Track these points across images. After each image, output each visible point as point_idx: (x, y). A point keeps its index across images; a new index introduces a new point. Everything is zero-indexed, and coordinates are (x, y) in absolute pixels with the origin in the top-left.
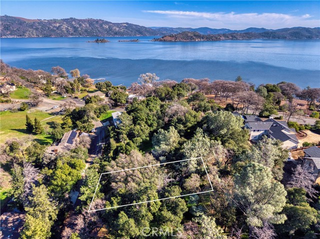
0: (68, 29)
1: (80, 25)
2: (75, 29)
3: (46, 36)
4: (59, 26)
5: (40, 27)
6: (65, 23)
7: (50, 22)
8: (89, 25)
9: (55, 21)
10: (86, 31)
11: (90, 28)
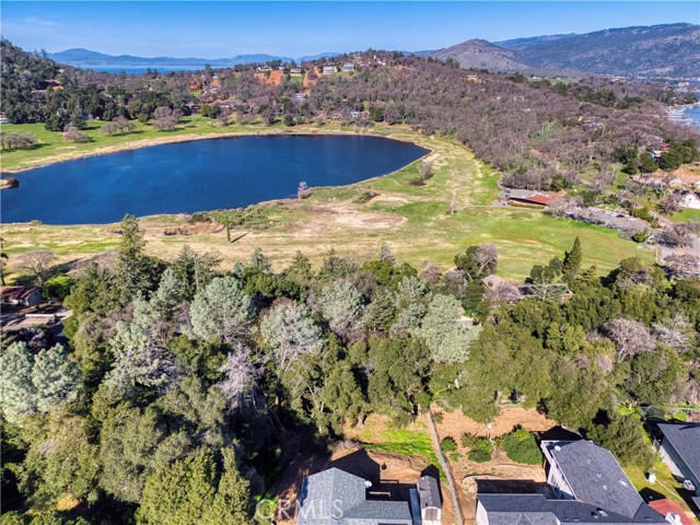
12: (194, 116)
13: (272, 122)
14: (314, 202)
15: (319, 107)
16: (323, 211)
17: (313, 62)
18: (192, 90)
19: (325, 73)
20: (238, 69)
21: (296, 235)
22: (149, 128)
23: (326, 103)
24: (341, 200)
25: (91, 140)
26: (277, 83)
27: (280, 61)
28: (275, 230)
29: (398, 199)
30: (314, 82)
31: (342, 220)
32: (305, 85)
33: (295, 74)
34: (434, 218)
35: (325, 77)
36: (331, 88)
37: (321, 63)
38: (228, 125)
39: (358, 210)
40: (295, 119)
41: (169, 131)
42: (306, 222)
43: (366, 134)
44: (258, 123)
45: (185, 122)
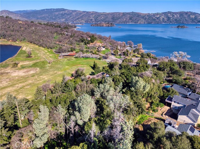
0: (164, 18)
1: (173, 16)
2: (169, 18)
3: (149, 23)
4: (159, 17)
5: (148, 17)
6: (163, 15)
7: (154, 15)
8: (180, 16)
9: (157, 14)
10: (176, 20)
11: (180, 18)
34: (47, 66)
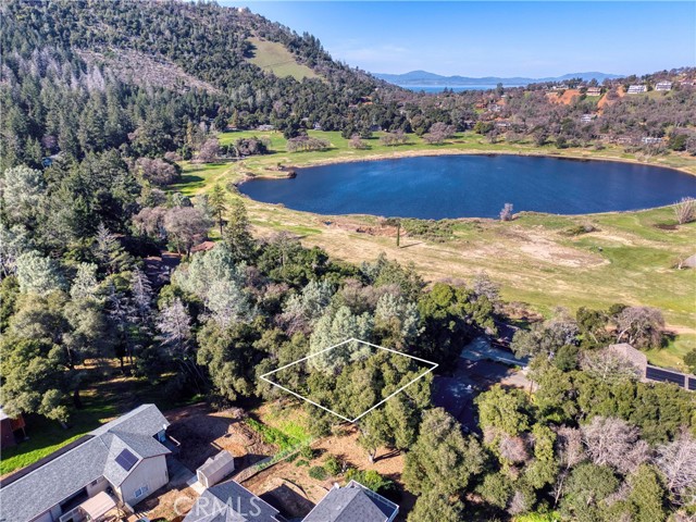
12: (467, 133)
13: (543, 143)
14: (514, 227)
15: (605, 129)
16: (516, 235)
17: (620, 80)
18: (478, 108)
19: (630, 92)
20: (532, 87)
21: (465, 253)
22: (422, 140)
23: (617, 126)
24: (547, 229)
25: (369, 148)
26: (567, 102)
27: (580, 80)
28: (448, 245)
29: (619, 239)
30: (611, 103)
31: (526, 248)
32: (599, 105)
33: (593, 93)
34: (647, 269)
35: (628, 97)
36: (631, 109)
37: (628, 82)
38: (496, 142)
39: (558, 242)
40: (569, 142)
41: (436, 145)
42: (486, 243)
43: (651, 164)
44: (528, 143)
45: (456, 137)
